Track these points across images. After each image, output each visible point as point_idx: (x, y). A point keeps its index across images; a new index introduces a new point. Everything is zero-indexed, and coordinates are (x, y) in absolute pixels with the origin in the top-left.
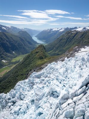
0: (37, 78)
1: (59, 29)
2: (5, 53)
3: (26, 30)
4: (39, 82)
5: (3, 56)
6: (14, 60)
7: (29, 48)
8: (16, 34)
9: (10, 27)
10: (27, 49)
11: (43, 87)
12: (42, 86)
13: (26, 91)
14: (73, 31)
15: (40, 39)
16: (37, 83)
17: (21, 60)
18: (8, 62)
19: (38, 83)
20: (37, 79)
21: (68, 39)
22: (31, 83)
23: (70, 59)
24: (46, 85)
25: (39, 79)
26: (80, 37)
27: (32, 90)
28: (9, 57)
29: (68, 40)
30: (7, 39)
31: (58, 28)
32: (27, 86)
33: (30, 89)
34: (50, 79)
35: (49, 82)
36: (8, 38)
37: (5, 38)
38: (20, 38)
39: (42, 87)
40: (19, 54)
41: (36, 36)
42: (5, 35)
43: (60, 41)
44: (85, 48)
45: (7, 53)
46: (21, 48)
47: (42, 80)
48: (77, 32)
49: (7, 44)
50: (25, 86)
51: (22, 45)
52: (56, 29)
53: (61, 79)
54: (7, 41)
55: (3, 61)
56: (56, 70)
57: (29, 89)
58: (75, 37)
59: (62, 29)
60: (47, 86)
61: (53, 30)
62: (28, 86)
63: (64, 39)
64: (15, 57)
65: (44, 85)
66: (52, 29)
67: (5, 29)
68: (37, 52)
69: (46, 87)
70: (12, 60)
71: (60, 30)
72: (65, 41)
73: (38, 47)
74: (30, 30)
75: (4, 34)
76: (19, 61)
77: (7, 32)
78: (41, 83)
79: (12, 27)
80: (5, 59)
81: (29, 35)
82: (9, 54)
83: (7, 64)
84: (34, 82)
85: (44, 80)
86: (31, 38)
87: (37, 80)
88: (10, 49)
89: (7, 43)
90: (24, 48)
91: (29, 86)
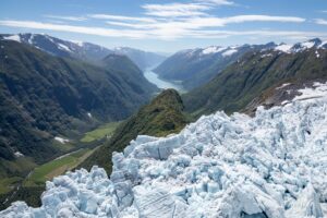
0: (157, 159)
1: (220, 50)
2: (65, 117)
3: (125, 52)
4: (166, 171)
5: (58, 123)
6: (89, 138)
7: (134, 102)
8: (97, 62)
9: (81, 44)
10: (129, 104)
11: (185, 195)
12: (181, 189)
13: (95, 213)
14: (264, 53)
15: (165, 77)
16: (153, 177)
17: (109, 137)
18: (72, 141)
19: (157, 176)
20: (152, 161)
21: (250, 74)
22: (127, 177)
23: (277, 112)
24: (199, 186)
25: (163, 162)
26: (287, 69)
27: (129, 209)
28: (74, 127)
29: (251, 78)
30: (71, 78)
31: (218, 48)
32: (105, 189)
33: (119, 203)
34: (214, 161)
35: (211, 171)
36: (73, 74)
37: (65, 72)
38: (108, 73)
39: (180, 195)
40: (105, 121)
41: (154, 71)
42: (67, 66)
43: (225, 82)
44: (314, 88)
45: (70, 118)
46: (112, 102)
47: (178, 164)
48: (278, 56)
49: (70, 91)
50: (98, 191)
51: (114, 94)
52: (214, 50)
53: (268, 163)
54: (71, 82)
55: (57, 138)
56: (233, 133)
57: (114, 202)
58: (272, 69)
59: (229, 49)
60: (205, 188)
61: (205, 52)
62: (112, 190)
63: (238, 75)
64: (93, 129)
65: (189, 186)
66: (201, 50)
67: (67, 48)
68: (157, 111)
69: (202, 193)
70: (83, 136)
71: (224, 51)
72: (241, 80)
73: (161, 96)
74: (138, 53)
75: (62, 61)
76: (104, 139)
77: (72, 59)
78: (173, 175)
79: (86, 44)
80: (63, 135)
81: (136, 67)
82: (75, 121)
83: (69, 148)
84: (141, 172)
85: (186, 165)
86: (141, 74)
87: (156, 166)
88: (79, 105)
89: (71, 87)
90: (119, 102)
91: (115, 192)
